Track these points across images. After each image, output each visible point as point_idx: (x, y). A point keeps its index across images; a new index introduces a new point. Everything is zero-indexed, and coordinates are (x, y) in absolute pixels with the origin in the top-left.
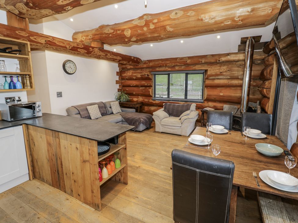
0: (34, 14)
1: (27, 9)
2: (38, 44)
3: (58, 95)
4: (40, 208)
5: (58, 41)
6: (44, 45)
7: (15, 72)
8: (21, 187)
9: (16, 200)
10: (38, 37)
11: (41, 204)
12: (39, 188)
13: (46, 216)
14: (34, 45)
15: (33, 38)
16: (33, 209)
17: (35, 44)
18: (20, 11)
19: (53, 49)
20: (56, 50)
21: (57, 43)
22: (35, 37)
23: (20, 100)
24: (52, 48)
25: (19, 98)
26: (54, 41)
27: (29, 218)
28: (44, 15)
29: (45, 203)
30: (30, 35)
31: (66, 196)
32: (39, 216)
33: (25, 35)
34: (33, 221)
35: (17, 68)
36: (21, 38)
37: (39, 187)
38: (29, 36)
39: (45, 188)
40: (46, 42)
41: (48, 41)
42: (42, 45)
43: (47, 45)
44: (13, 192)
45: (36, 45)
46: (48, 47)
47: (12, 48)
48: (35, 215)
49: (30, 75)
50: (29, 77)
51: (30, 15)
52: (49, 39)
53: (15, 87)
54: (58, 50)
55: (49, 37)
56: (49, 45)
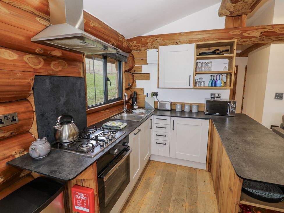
0: (241, 7)
1: (234, 6)
2: (253, 39)
3: (276, 96)
4: (190, 199)
5: (280, 28)
6: (259, 38)
7: (222, 71)
8: (197, 171)
9: (186, 178)
10: (253, 31)
11: (194, 196)
12: (205, 183)
13: (187, 210)
14: (247, 41)
15: (247, 34)
16: (187, 195)
17: (248, 39)
18: (230, 10)
19: (272, 40)
20: (277, 40)
21: (278, 32)
22: (249, 32)
23: (220, 97)
24: (270, 40)
25: (219, 95)
26: (274, 30)
27: (179, 199)
28: (251, 4)
29: (196, 199)
30: (243, 31)
31: (216, 210)
32: (184, 205)
33: (238, 33)
34: (178, 204)
35: (225, 67)
36: (234, 37)
37: (206, 181)
38: (242, 33)
39: (208, 187)
40: (261, 34)
41: (265, 32)
42: (256, 39)
43: (263, 38)
44: (190, 171)
45: (250, 41)
46: (264, 39)
47: (219, 49)
48: (183, 201)
49: (231, 74)
50: (230, 75)
51: (238, 10)
52: (265, 30)
53: (215, 85)
54: (279, 40)
55: (267, 27)
56: (266, 36)
